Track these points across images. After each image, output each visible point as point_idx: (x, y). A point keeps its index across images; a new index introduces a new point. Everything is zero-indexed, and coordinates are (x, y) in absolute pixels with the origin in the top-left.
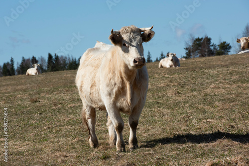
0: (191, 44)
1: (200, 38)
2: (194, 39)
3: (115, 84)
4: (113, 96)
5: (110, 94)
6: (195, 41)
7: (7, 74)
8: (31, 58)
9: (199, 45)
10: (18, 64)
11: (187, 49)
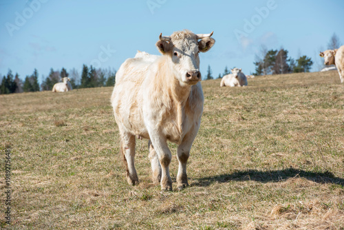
0: (262, 58)
1: (274, 50)
2: (267, 52)
3: (162, 105)
4: (159, 120)
5: (155, 117)
6: (268, 54)
7: (29, 89)
9: (273, 59)
11: (257, 64)
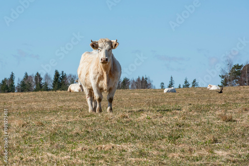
0: (228, 72)
1: (240, 65)
2: (233, 66)
3: (98, 73)
5: (95, 79)
6: (233, 68)
7: (6, 91)
8: (35, 74)
9: (239, 74)
10: (19, 80)
11: (223, 77)
